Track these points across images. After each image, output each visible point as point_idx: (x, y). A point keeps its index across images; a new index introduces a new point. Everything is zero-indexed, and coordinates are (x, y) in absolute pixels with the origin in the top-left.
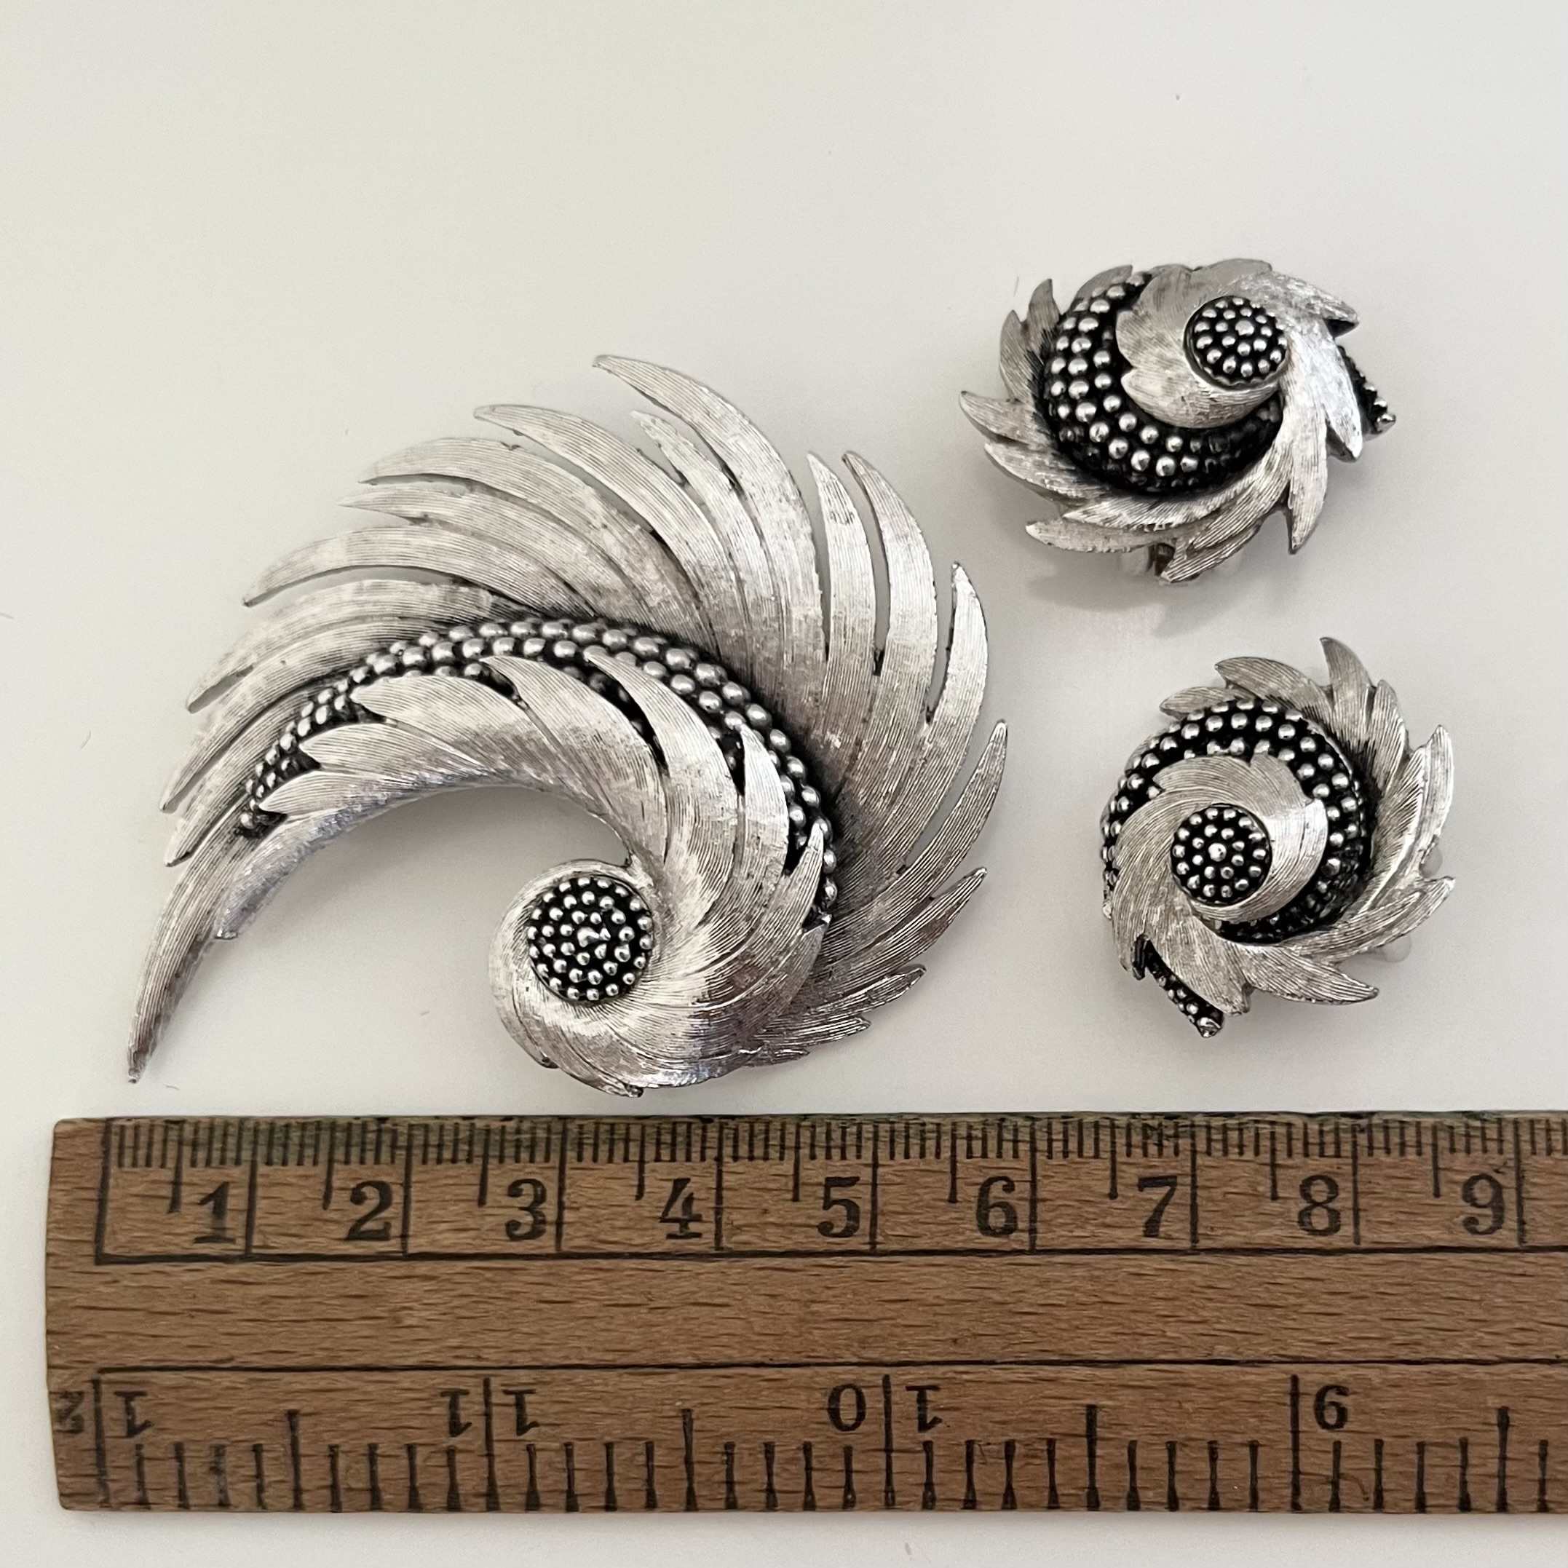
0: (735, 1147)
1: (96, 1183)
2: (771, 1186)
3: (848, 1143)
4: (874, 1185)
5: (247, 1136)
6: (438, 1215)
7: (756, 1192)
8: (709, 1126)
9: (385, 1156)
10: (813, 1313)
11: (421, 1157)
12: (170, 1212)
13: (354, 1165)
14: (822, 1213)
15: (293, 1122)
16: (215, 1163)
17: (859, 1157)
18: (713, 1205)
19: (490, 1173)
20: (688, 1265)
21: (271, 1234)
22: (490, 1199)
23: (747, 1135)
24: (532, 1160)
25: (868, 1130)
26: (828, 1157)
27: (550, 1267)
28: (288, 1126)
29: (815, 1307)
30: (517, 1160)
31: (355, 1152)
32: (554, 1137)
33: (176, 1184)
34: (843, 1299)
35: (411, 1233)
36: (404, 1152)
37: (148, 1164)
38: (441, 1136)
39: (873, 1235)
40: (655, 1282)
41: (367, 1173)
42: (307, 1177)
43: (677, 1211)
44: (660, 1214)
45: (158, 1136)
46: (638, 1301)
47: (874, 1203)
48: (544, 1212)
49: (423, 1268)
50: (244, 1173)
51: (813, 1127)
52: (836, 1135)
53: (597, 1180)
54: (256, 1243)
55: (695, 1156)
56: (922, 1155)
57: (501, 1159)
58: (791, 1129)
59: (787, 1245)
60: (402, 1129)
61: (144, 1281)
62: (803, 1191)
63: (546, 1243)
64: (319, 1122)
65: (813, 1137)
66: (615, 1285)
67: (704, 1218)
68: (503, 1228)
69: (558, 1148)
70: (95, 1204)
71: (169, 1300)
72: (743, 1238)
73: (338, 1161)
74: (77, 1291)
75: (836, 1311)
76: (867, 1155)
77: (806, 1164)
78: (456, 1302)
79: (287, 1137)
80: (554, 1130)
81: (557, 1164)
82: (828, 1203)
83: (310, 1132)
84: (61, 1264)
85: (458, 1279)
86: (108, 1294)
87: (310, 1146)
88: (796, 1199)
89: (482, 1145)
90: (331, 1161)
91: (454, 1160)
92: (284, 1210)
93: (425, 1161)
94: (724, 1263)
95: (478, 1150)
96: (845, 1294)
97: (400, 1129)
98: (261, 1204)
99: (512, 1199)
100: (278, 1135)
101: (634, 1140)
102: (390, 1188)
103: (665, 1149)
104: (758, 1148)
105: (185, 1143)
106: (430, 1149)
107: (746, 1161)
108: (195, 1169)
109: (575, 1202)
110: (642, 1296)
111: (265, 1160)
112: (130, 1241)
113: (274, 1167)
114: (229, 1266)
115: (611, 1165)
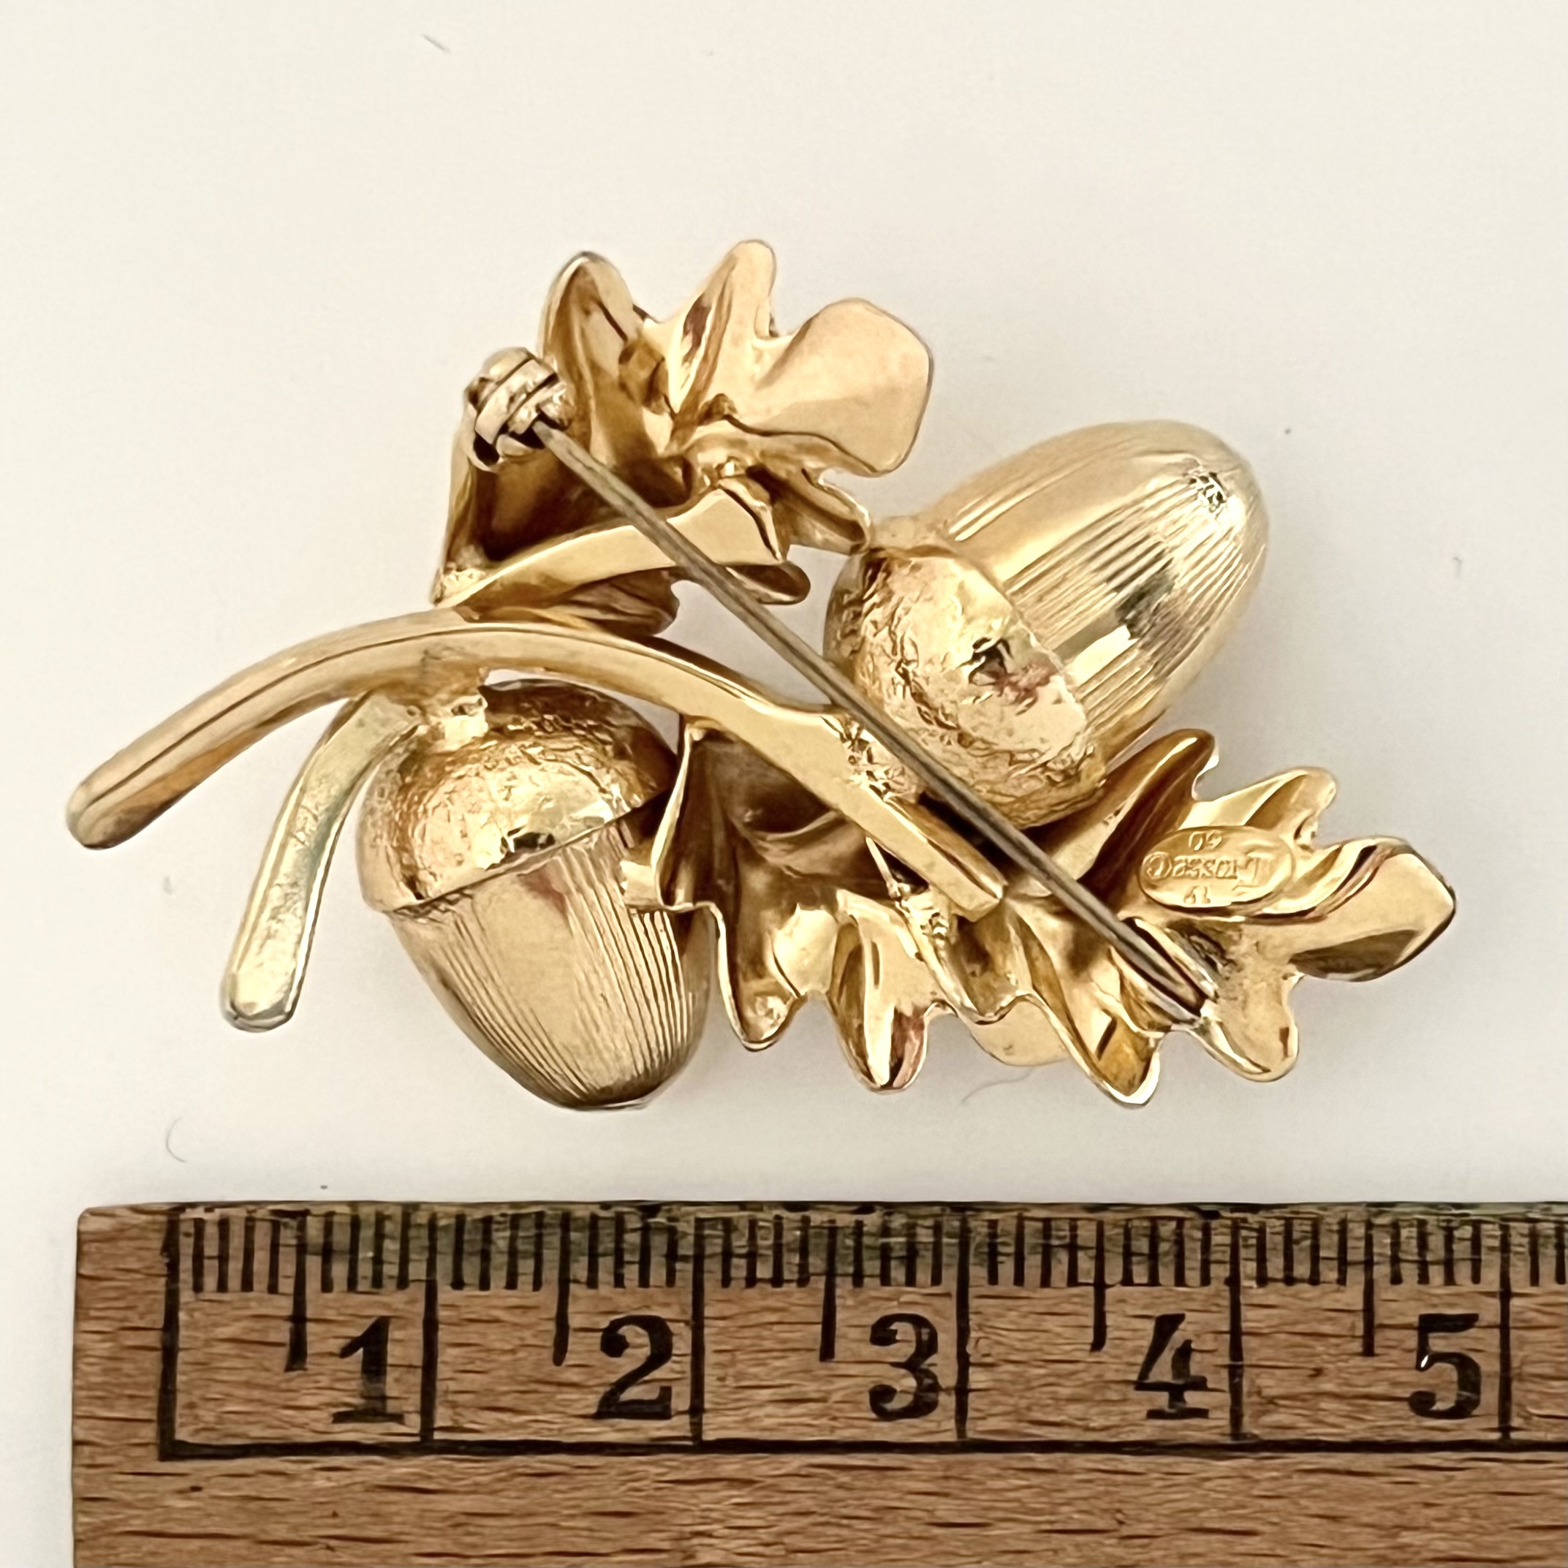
0: (1261, 1260)
1: (158, 1319)
2: (1326, 1328)
3: (1457, 1255)
4: (1504, 1328)
5: (419, 1239)
6: (756, 1376)
7: (1298, 1339)
8: (1214, 1223)
9: (658, 1273)
10: (1402, 1548)
11: (719, 1276)
12: (289, 1368)
13: (606, 1288)
14: (1412, 1376)
15: (495, 1213)
16: (363, 1285)
17: (1476, 1278)
18: (1227, 1361)
19: (838, 1302)
20: (1186, 1465)
21: (466, 1406)
22: (840, 1347)
23: (1279, 1239)
24: (911, 1281)
26: (1424, 1278)
27: (949, 1466)
28: (487, 1221)
29: (1406, 1537)
30: (885, 1279)
31: (606, 1264)
32: (945, 1240)
33: (298, 1319)
34: (1454, 1526)
35: (707, 1406)
36: (689, 1267)
37: (247, 1285)
38: (752, 1237)
39: (1504, 1415)
40: (1130, 1492)
41: (629, 1301)
42: (524, 1308)
43: (1163, 1371)
44: (1134, 1377)
45: (262, 1237)
46: (1100, 1525)
47: (1505, 1359)
48: (933, 1369)
49: (731, 1465)
50: (412, 1301)
51: (1395, 1227)
52: (1436, 1241)
53: (1025, 1316)
54: (439, 1423)
55: (1193, 1276)
57: (858, 1279)
58: (1358, 1230)
59: (1355, 1431)
60: (686, 1227)
61: (247, 1488)
62: (1379, 1338)
63: (940, 1425)
64: (540, 1215)
65: (1396, 1244)
66: (1058, 1497)
67: (1210, 1385)
68: (866, 1398)
69: (955, 1262)
70: (158, 1354)
71: (293, 1520)
72: (1280, 1417)
73: (577, 1281)
74: (129, 1505)
75: (1442, 1544)
76: (1491, 1277)
77: (1384, 1291)
78: (789, 1524)
79: (487, 1238)
80: (945, 1229)
81: (954, 1289)
82: (1425, 1360)
83: (527, 1231)
84: (100, 1460)
85: (793, 1484)
86: (183, 1510)
87: (526, 1255)
88: (1368, 1351)
89: (824, 1255)
90: (565, 1282)
91: (777, 1280)
92: (487, 1366)
93: (726, 1281)
94: (1246, 1462)
95: (817, 1263)
96: (1458, 1516)
97: (681, 1226)
98: (448, 1356)
99: (877, 1348)
100: (472, 1237)
101: (1085, 1248)
102: (667, 1328)
103: (1139, 1263)
104: (1301, 1263)
105: (310, 1249)
106: (735, 1261)
107: (1281, 1285)
108: (328, 1296)
109: (988, 1355)
110: (1107, 1516)
111: (450, 1280)
112: (220, 1420)
113: (467, 1291)
114: (395, 1462)
115: (1046, 1291)
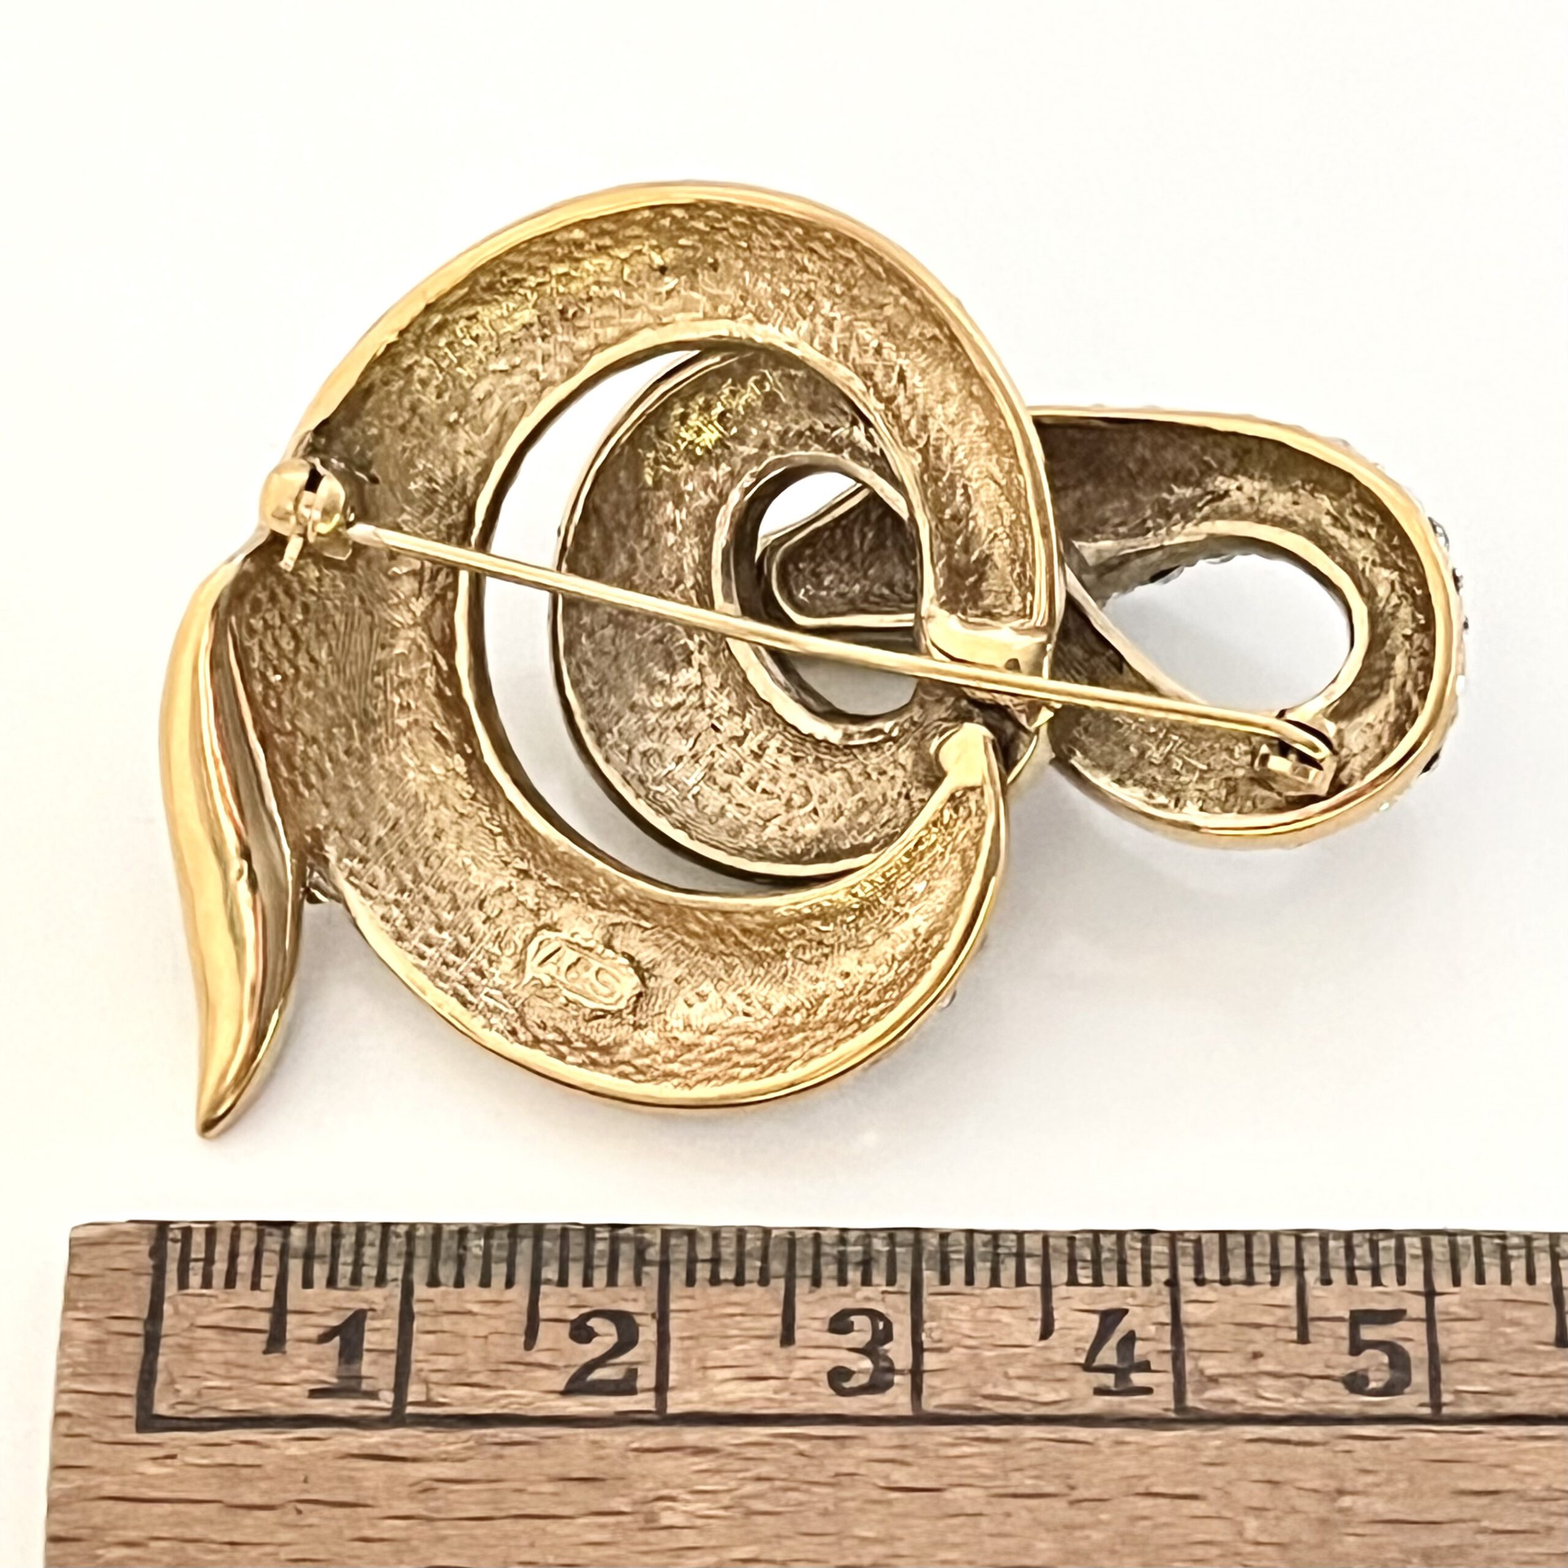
0: (1199, 1267)
1: (143, 1311)
2: (1262, 1320)
3: (1382, 1262)
4: (1430, 1321)
5: (397, 1244)
6: (716, 1358)
7: (1238, 1329)
8: (1153, 1237)
9: (625, 1274)
10: (1342, 1510)
11: (684, 1276)
12: (266, 1352)
13: (575, 1287)
14: (1348, 1359)
15: (474, 1229)
16: (342, 1283)
17: (1401, 1281)
18: (1169, 1347)
19: (798, 1298)
20: (1134, 1436)
21: (437, 1384)
22: (799, 1335)
23: (1216, 1249)
24: (866, 1281)
25: (1413, 1246)
26: (1352, 1280)
27: (904, 1436)
28: (463, 1232)
29: (1346, 1501)
30: (842, 1281)
31: (575, 1272)
32: (898, 1250)
33: (279, 1311)
35: (671, 1383)
36: (656, 1270)
37: (230, 1281)
38: (716, 1247)
39: (1435, 1392)
40: (1077, 1459)
41: (595, 1299)
42: (497, 1303)
43: (1108, 1355)
44: (1082, 1360)
45: (247, 1245)
46: (1050, 1489)
47: (1433, 1347)
48: (890, 1355)
49: (693, 1436)
50: (389, 1298)
51: (1323, 1244)
52: (1363, 1252)
53: (974, 1309)
54: (410, 1399)
55: (1135, 1276)
56: (1506, 1279)
57: (816, 1282)
58: (1287, 1246)
59: (1295, 1404)
60: (652, 1242)
61: (220, 1456)
62: (1313, 1329)
63: (897, 1400)
65: (1324, 1254)
66: (1010, 1464)
67: (1153, 1367)
68: (825, 1377)
69: (909, 1267)
70: (140, 1341)
71: (263, 1485)
72: (1222, 1393)
73: (548, 1282)
74: (104, 1472)
75: (1381, 1508)
76: (1415, 1278)
77: (1316, 1291)
78: (749, 1488)
79: (462, 1246)
80: (899, 1240)
81: (908, 1289)
82: (1357, 1347)
83: (500, 1240)
84: (78, 1430)
85: (752, 1452)
86: (156, 1476)
87: (499, 1261)
89: (784, 1260)
90: (536, 1282)
91: (739, 1280)
92: (460, 1349)
93: (691, 1281)
94: (1192, 1432)
95: (777, 1266)
96: (1395, 1481)
97: (647, 1236)
98: (420, 1342)
99: (836, 1336)
100: (449, 1245)
101: (1031, 1256)
102: (634, 1321)
103: (1083, 1268)
104: (1237, 1267)
105: (291, 1252)
106: (699, 1266)
107: (1217, 1285)
108: (309, 1291)
109: (940, 1341)
110: (1057, 1481)
111: (426, 1280)
112: (199, 1394)
113: (442, 1289)
114: (367, 1433)
115: (996, 1290)
